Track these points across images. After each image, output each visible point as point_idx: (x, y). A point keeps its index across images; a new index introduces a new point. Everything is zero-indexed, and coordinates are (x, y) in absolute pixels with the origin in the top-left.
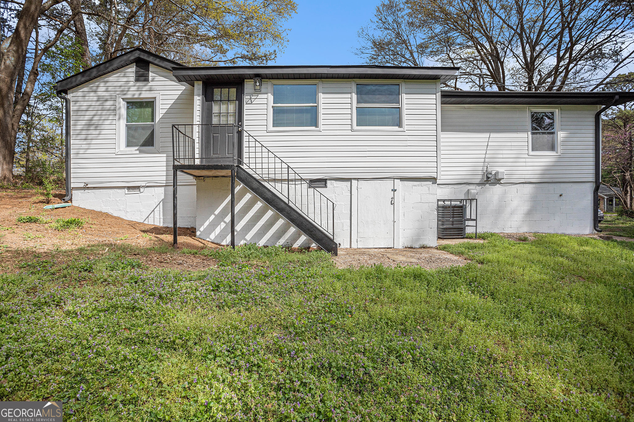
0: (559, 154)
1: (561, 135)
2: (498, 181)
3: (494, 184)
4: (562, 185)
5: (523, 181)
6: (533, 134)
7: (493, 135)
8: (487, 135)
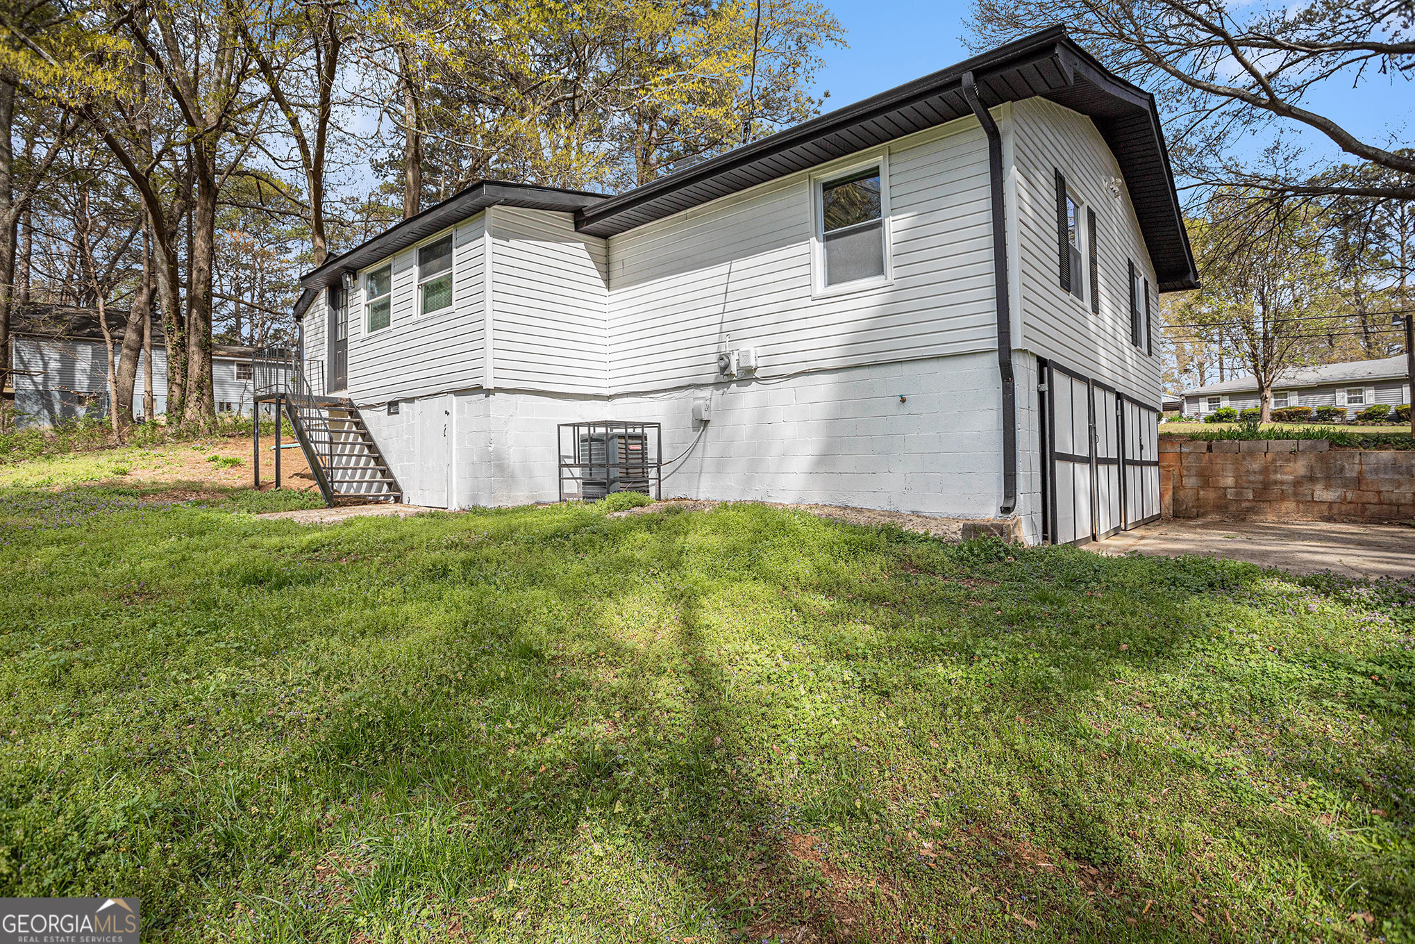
0: (890, 279)
1: (894, 226)
2: (748, 376)
3: (747, 382)
4: (906, 369)
5: (804, 367)
6: (827, 238)
7: (738, 265)
8: (724, 268)
